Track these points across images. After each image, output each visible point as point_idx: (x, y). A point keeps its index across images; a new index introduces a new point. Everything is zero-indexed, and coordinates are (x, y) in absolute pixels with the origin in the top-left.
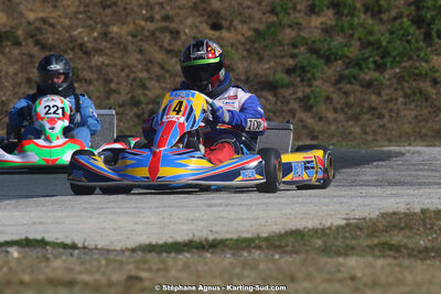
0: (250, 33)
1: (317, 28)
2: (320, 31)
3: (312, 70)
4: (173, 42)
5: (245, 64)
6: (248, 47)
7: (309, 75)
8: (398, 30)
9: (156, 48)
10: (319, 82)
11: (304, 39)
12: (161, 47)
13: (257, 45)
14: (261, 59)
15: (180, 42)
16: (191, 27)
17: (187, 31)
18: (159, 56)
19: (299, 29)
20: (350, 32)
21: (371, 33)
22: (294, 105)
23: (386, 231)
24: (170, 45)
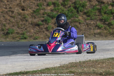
0: (32, 11)
1: (49, 10)
2: (50, 11)
3: (48, 21)
4: (12, 14)
5: (31, 19)
6: (32, 15)
7: (47, 22)
8: (70, 10)
9: (8, 16)
10: (50, 24)
11: (46, 13)
12: (9, 16)
13: (34, 15)
14: (35, 18)
15: (14, 14)
16: (17, 10)
17: (16, 11)
18: (9, 18)
19: (45, 10)
20: (58, 11)
21: (63, 11)
22: (44, 30)
23: (71, 68)
24: (11, 15)
